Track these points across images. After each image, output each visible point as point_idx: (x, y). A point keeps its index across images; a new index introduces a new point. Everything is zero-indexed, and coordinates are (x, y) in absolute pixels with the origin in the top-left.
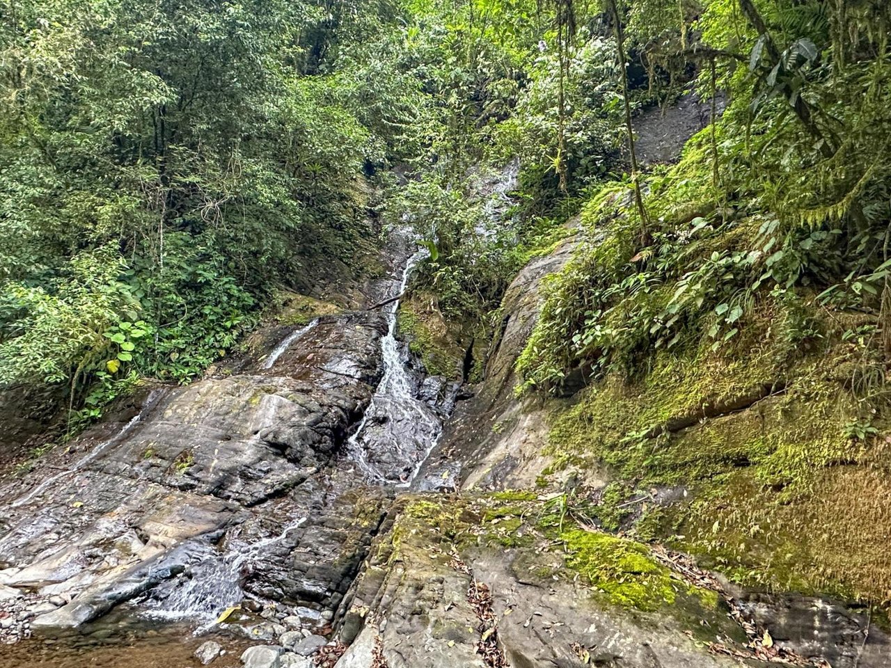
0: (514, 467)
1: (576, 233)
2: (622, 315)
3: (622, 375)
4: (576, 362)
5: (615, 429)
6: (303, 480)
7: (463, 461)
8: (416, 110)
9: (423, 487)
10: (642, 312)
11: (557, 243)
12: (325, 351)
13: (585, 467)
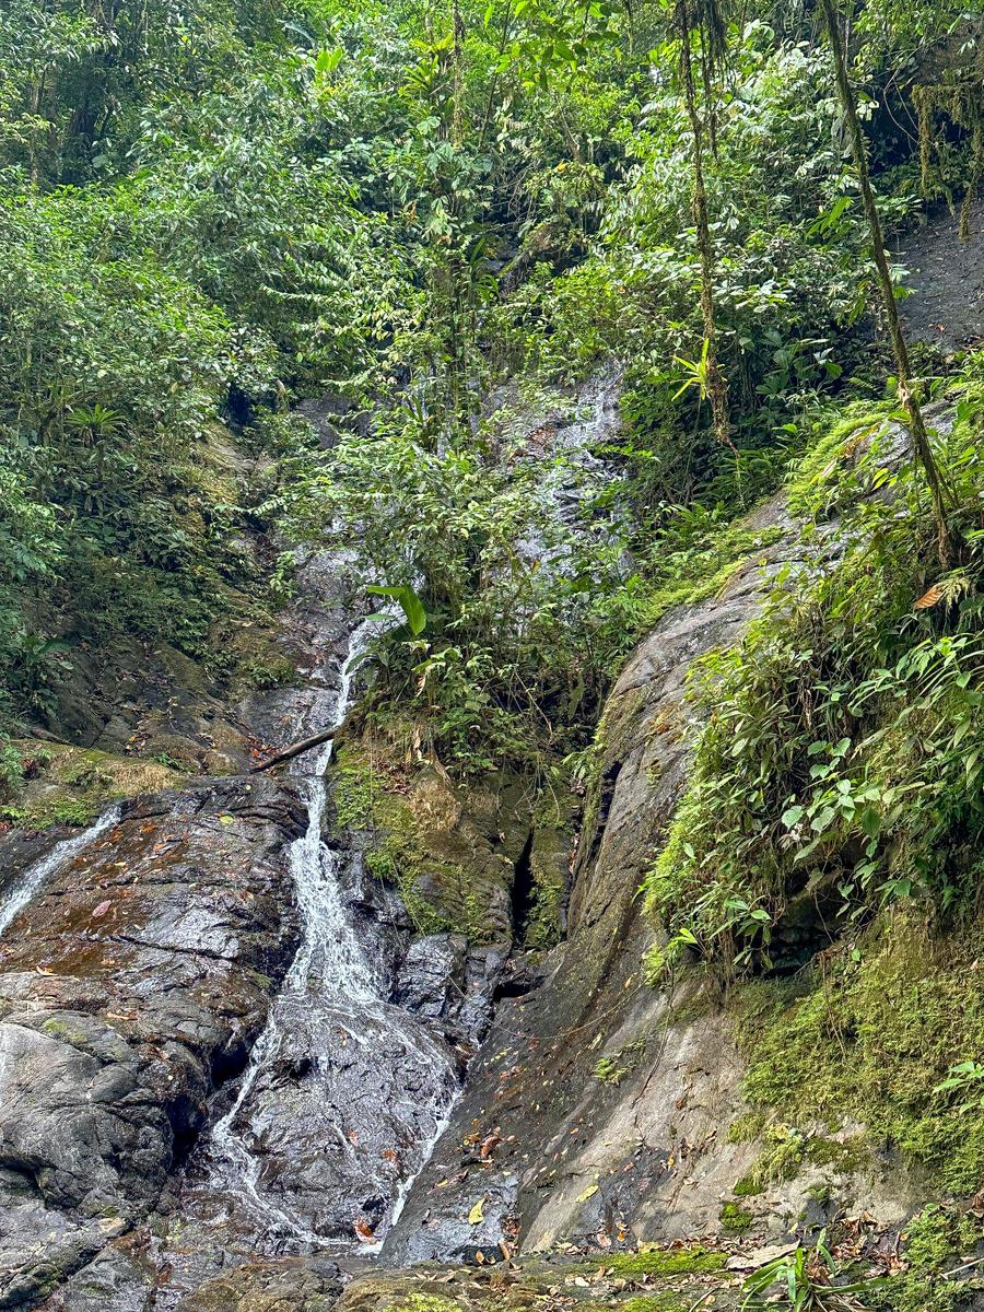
0: (659, 1177)
1: (777, 539)
2: (905, 750)
3: (921, 909)
4: (798, 879)
5: (916, 1056)
6: (90, 1254)
7: (521, 1169)
8: (345, 257)
9: (418, 1252)
10: (956, 739)
11: (729, 568)
12: (140, 891)
13: (847, 1168)
